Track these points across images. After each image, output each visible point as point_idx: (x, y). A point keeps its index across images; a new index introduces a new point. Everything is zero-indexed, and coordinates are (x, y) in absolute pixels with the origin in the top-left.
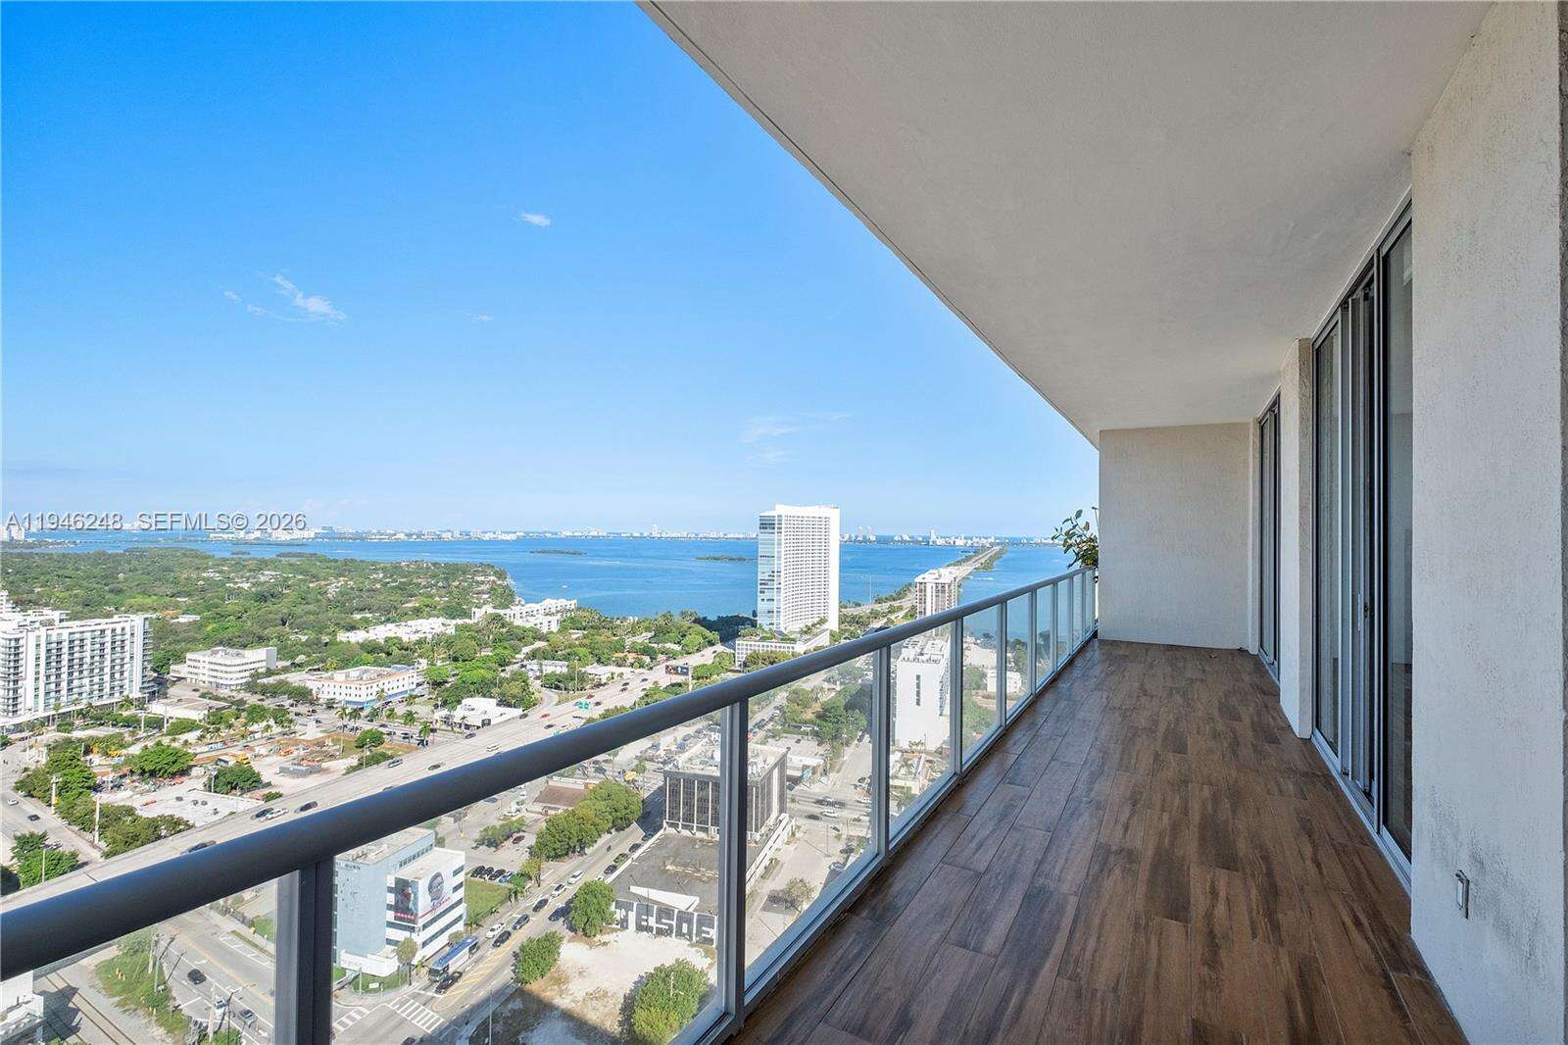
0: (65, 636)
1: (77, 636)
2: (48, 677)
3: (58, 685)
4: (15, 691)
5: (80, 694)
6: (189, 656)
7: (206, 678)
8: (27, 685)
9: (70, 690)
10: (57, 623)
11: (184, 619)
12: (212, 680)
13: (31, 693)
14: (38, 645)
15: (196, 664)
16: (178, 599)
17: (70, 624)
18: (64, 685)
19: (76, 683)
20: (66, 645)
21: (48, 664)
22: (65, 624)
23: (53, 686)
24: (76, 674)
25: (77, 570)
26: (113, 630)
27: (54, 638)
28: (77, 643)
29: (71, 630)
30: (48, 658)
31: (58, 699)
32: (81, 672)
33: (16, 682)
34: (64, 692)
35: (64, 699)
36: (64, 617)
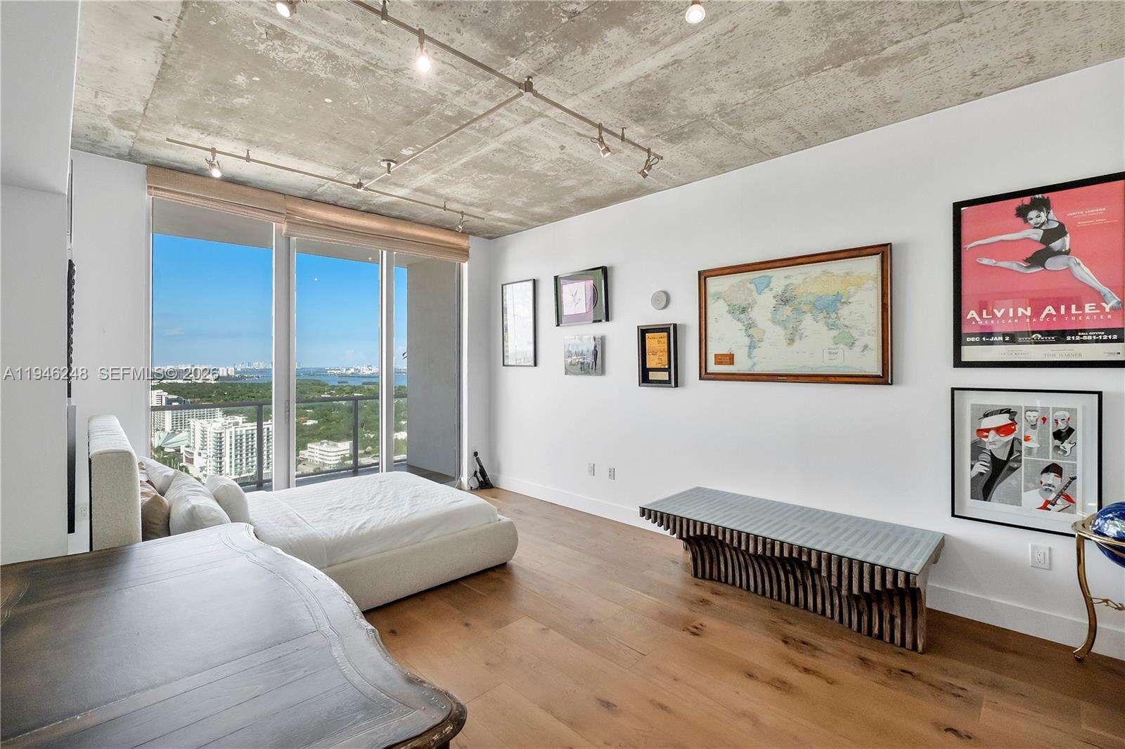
0: (244, 432)
1: (250, 432)
2: (236, 456)
3: (241, 460)
4: (221, 463)
5: (252, 466)
6: (309, 445)
7: (318, 459)
8: (226, 459)
9: (247, 464)
10: (241, 424)
11: (310, 423)
12: (321, 460)
13: (228, 465)
14: (231, 437)
15: (313, 450)
16: (308, 411)
17: (246, 424)
18: (244, 460)
19: (250, 459)
20: (244, 436)
21: (236, 448)
22: (244, 425)
23: (239, 461)
24: (250, 454)
25: (258, 392)
26: (268, 429)
27: (239, 433)
28: (250, 436)
29: (247, 428)
30: (236, 444)
31: (241, 469)
32: (252, 453)
33: (221, 458)
34: (244, 465)
35: (244, 469)
36: (245, 420)
